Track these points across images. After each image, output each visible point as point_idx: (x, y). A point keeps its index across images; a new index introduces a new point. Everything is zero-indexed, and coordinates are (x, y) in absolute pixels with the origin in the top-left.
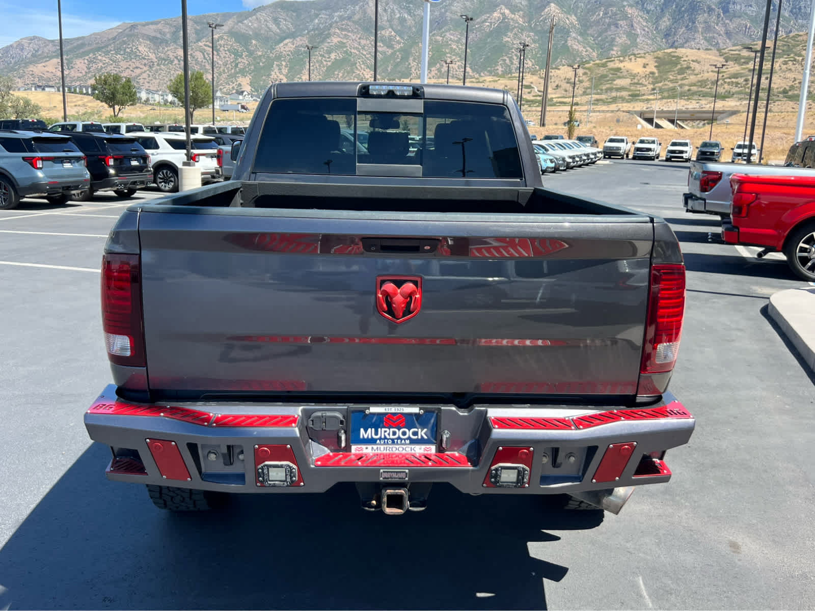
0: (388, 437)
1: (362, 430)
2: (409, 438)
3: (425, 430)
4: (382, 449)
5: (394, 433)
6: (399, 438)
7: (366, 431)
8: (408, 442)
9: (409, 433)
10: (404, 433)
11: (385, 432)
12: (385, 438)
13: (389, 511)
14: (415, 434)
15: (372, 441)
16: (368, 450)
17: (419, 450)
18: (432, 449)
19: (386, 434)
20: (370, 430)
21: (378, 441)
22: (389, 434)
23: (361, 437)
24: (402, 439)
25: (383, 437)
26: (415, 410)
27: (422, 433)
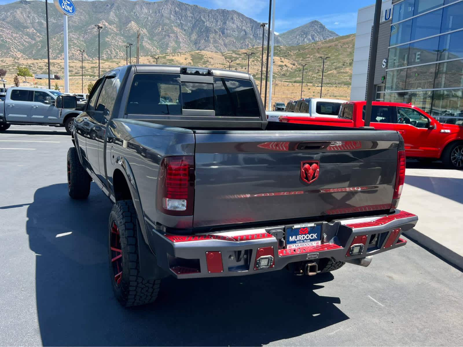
0: (301, 239)
1: (290, 237)
3: (316, 234)
4: (299, 245)
5: (304, 237)
6: (306, 239)
7: (292, 238)
8: (309, 241)
9: (310, 236)
10: (308, 237)
11: (300, 237)
12: (300, 240)
13: (311, 274)
14: (312, 236)
16: (293, 246)
17: (314, 244)
18: (319, 242)
19: (300, 238)
20: (293, 236)
21: (297, 242)
22: (301, 238)
23: (290, 241)
24: (306, 240)
25: (299, 240)
26: (312, 225)
27: (315, 236)
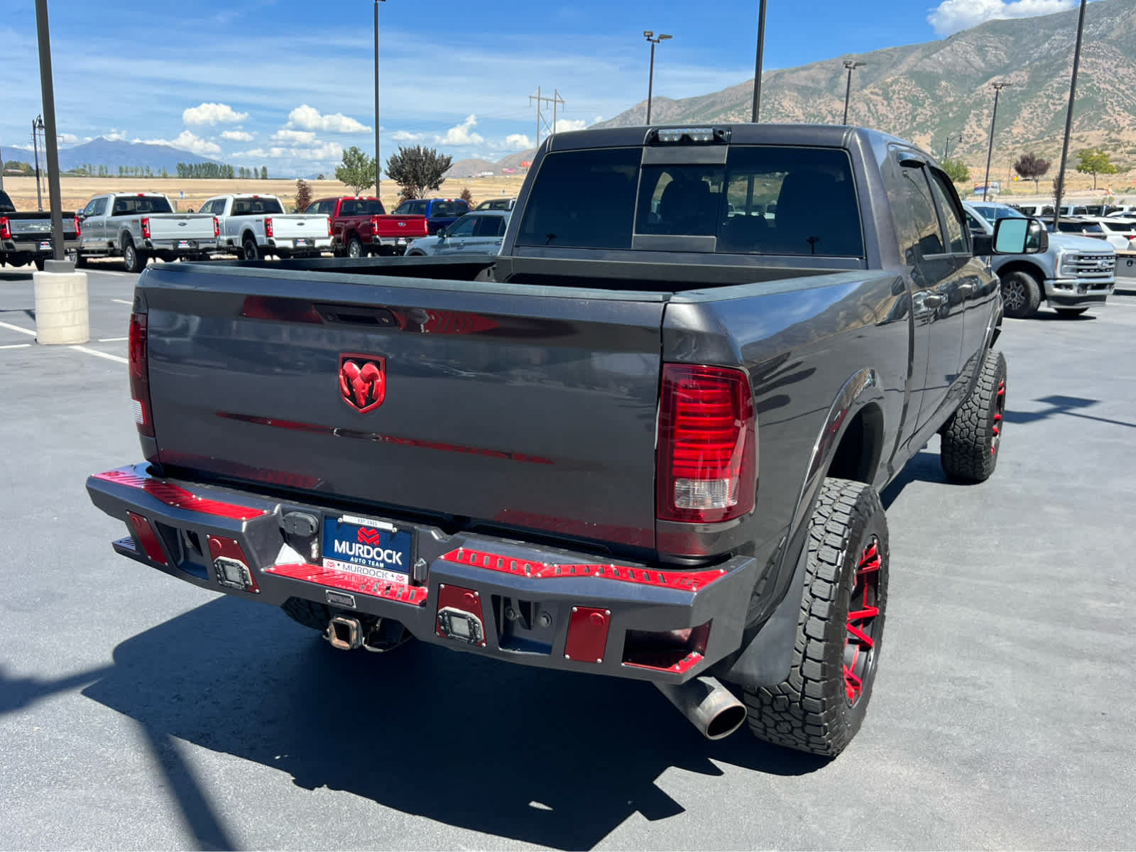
0: (362, 556)
1: (336, 541)
2: (383, 561)
3: (400, 554)
4: (353, 569)
5: (369, 553)
6: (373, 559)
7: (340, 544)
8: (382, 565)
9: (384, 555)
10: (378, 554)
11: (360, 548)
12: (359, 557)
13: (336, 642)
14: (390, 556)
15: (345, 558)
16: (339, 567)
17: (391, 577)
18: (406, 579)
19: (361, 551)
20: (344, 543)
21: (352, 559)
22: (363, 552)
23: (336, 550)
24: (376, 561)
25: (357, 554)
26: (388, 526)
27: (397, 557)
